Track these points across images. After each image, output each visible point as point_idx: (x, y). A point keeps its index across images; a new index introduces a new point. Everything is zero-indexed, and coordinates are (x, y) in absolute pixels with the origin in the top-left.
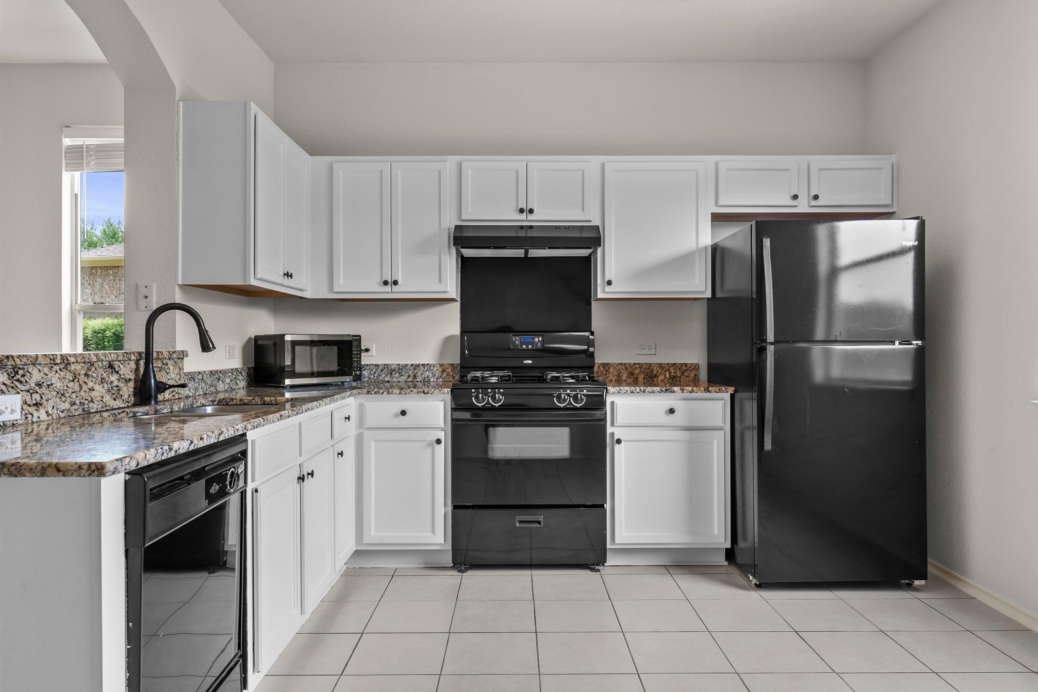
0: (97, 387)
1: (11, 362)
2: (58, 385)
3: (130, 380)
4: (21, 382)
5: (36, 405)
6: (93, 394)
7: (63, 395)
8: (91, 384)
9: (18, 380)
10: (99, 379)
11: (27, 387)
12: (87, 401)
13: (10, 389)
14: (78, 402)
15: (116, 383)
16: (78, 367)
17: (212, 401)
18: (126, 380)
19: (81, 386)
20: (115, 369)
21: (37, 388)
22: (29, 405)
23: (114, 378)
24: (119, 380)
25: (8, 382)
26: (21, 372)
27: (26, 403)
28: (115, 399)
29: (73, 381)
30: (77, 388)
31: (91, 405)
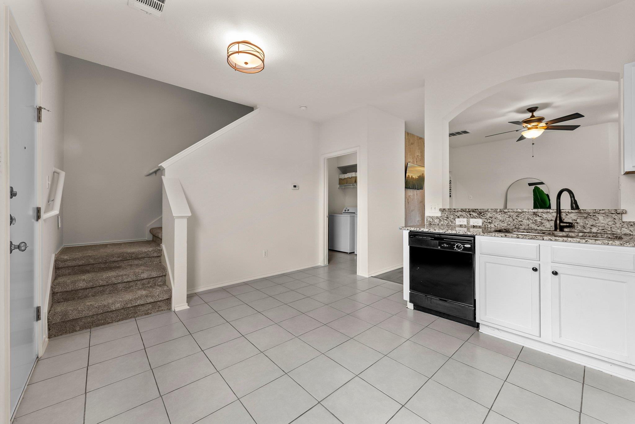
0: (524, 221)
1: (477, 211)
2: (500, 218)
3: (552, 220)
4: (483, 216)
5: (489, 223)
6: (521, 223)
7: (503, 221)
8: (520, 219)
9: (482, 216)
10: (526, 218)
11: (485, 218)
12: (518, 225)
13: (478, 218)
14: (512, 224)
15: (540, 220)
16: (512, 214)
17: (616, 237)
18: (548, 220)
19: (514, 220)
20: (538, 216)
21: (490, 218)
22: (486, 223)
23: (538, 219)
24: (542, 220)
25: (477, 216)
26: (482, 213)
27: (485, 222)
28: (538, 227)
29: (509, 218)
30: (511, 220)
31: (520, 226)
